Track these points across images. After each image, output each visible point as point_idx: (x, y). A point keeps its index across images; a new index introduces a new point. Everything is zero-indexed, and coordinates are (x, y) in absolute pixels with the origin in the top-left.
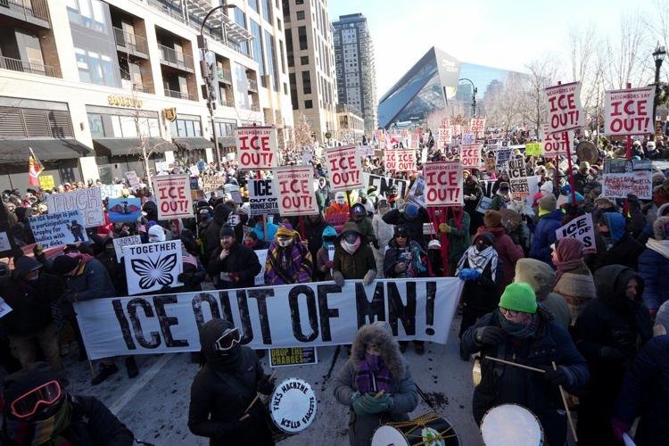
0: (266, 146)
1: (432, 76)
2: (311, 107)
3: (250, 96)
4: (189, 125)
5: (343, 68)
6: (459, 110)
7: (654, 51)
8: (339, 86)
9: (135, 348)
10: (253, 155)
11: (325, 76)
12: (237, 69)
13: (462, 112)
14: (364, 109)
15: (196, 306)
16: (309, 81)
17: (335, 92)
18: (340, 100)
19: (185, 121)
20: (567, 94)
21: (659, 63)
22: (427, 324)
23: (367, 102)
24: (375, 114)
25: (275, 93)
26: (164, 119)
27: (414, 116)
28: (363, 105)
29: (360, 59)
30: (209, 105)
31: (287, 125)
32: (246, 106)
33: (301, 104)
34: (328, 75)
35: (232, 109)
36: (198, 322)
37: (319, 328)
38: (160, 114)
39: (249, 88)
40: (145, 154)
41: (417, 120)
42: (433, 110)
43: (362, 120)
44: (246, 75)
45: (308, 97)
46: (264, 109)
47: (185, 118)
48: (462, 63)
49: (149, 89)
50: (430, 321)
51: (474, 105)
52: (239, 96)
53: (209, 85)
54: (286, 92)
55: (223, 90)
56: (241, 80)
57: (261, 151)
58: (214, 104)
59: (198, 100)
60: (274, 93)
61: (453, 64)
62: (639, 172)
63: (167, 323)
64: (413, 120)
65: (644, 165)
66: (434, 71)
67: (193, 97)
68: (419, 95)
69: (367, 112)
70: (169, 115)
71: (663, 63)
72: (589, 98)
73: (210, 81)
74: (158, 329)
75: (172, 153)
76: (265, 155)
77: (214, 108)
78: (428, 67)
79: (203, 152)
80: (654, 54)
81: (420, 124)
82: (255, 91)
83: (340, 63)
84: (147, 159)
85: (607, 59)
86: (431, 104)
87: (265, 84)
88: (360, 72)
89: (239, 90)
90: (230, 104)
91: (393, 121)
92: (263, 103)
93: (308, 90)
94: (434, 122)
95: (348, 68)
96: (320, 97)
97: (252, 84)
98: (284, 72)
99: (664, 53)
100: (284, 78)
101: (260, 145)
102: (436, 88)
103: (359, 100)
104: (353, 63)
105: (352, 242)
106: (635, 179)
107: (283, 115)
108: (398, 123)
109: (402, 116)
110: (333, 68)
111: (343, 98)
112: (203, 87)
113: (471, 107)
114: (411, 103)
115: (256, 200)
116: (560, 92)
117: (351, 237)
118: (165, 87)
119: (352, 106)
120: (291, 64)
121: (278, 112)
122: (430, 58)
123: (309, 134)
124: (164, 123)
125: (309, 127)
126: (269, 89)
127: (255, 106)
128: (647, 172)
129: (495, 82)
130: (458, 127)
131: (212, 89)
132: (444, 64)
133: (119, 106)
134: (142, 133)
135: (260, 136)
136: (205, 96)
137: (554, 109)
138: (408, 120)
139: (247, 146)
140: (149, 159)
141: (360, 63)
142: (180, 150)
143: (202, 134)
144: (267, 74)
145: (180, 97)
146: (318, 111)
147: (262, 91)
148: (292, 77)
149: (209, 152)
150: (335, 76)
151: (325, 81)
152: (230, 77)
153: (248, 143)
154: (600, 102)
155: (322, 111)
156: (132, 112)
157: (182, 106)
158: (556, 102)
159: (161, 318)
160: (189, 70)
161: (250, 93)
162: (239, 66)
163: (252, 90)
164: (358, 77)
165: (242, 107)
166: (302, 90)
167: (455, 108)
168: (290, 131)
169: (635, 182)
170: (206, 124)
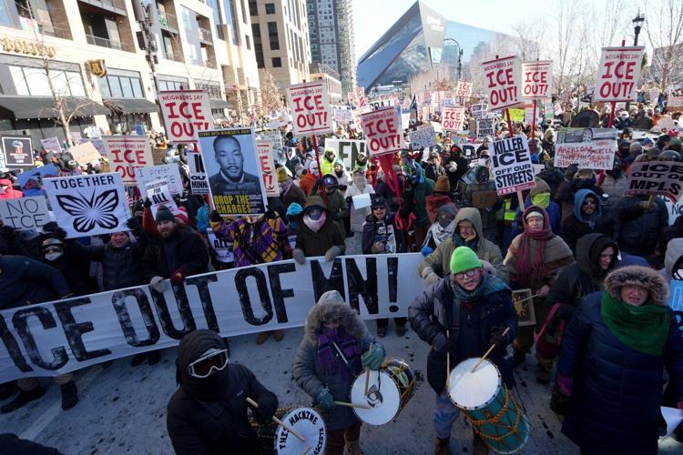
0: (199, 114)
1: (416, 34)
2: (280, 65)
3: (204, 50)
4: (125, 83)
5: (316, 20)
6: (444, 74)
7: (634, 18)
8: (312, 42)
9: (31, 370)
10: (184, 124)
11: (295, 29)
12: (184, 15)
13: (448, 77)
14: (341, 71)
15: (118, 303)
16: (276, 34)
17: (307, 48)
18: (313, 59)
19: (119, 77)
20: (505, 69)
21: (637, 30)
22: (391, 301)
23: (345, 62)
24: (354, 76)
25: (236, 47)
26: (88, 74)
27: (397, 79)
28: (339, 66)
29: (336, 11)
30: (148, 58)
31: (250, 86)
32: (199, 62)
33: (268, 62)
34: (299, 28)
35: (180, 64)
36: (122, 322)
37: (274, 310)
38: (83, 68)
39: (201, 38)
40: (63, 119)
41: (400, 84)
42: (417, 73)
43: (340, 83)
44: (197, 23)
45: (276, 53)
46: (223, 67)
47: (119, 73)
48: (449, 22)
49: (63, 32)
50: (393, 298)
51: (459, 69)
52: (189, 49)
53: (147, 32)
54: (248, 47)
55: (167, 40)
56: (190, 28)
57: (193, 120)
58: (155, 57)
59: (135, 52)
60: (234, 47)
61: (438, 22)
62: (599, 141)
63: (77, 332)
64: (395, 84)
65: (607, 133)
66: (417, 29)
67: (128, 47)
68: (402, 56)
69: (344, 73)
70: (96, 68)
71: (642, 30)
72: (573, 65)
73: (147, 27)
74: (64, 343)
75: (104, 117)
76: (199, 124)
77: (156, 62)
78: (412, 25)
79: (146, 117)
80: (634, 21)
81: (403, 88)
82: (210, 44)
83: (312, 13)
84: (66, 124)
85: (592, 24)
86: (415, 66)
87: (222, 34)
88: (336, 26)
89: (190, 41)
90: (178, 57)
91: (374, 84)
92: (221, 58)
93: (275, 45)
94: (417, 87)
95: (321, 20)
96: (290, 54)
97: (205, 34)
98: (245, 21)
99: (642, 20)
100: (246, 29)
101: (191, 112)
102: (420, 49)
103: (336, 59)
104: (328, 15)
105: (317, 218)
106: (593, 149)
107: (246, 74)
108: (380, 87)
109: (383, 79)
110: (304, 20)
111: (317, 56)
112: (139, 34)
113: (456, 72)
114: (393, 64)
115: (199, 178)
116: (498, 66)
117: (315, 213)
118: (87, 32)
119: (327, 65)
120: (254, 12)
121: (240, 70)
122: (414, 14)
123: (278, 97)
124: (89, 79)
125: (276, 89)
126: (228, 42)
127: (211, 62)
128: (610, 141)
129: (482, 44)
130: (442, 93)
131: (151, 38)
132: (430, 22)
133: (20, 54)
134: (56, 91)
135: (190, 102)
136: (142, 46)
137: (492, 85)
138: (390, 84)
139: (175, 114)
140: (71, 124)
141: (335, 15)
142: (115, 115)
143: (143, 95)
144: (224, 22)
145: (110, 46)
146: (288, 70)
147: (218, 44)
148: (256, 28)
149: (154, 117)
150: (306, 30)
151: (295, 35)
152: (176, 25)
153: (176, 110)
154: (583, 69)
155: (292, 71)
156: (38, 62)
157: (114, 58)
158: (494, 77)
159: (67, 326)
160: (118, 11)
161: (203, 45)
162: (187, 10)
163: (206, 42)
164: (334, 32)
165: (194, 62)
166: (268, 44)
167: (440, 71)
168: (255, 94)
169: (593, 151)
170: (148, 83)
